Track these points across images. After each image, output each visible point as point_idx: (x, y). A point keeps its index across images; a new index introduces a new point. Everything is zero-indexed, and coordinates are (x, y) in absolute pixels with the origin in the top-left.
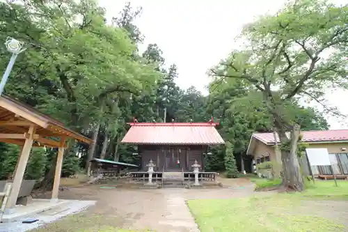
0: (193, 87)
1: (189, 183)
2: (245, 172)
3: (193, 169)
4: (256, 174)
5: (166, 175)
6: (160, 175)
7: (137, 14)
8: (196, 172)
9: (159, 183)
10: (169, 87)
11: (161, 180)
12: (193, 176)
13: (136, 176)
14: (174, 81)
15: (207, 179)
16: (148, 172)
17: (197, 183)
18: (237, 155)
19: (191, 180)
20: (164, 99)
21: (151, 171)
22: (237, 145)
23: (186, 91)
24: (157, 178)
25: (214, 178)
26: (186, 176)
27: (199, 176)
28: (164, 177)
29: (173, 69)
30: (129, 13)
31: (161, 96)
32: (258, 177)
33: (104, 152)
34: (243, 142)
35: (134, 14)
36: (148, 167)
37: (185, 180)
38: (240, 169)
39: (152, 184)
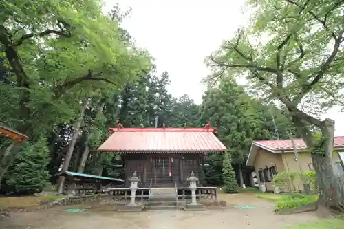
0: (185, 95)
1: (184, 202)
2: (244, 186)
3: (188, 184)
4: (258, 188)
5: (155, 192)
6: (146, 193)
7: (126, 14)
8: (193, 186)
9: (146, 202)
10: (160, 94)
11: (147, 198)
12: (189, 192)
13: (116, 194)
14: (166, 89)
15: (206, 196)
16: (130, 188)
17: (194, 202)
18: (236, 167)
19: (186, 198)
20: (155, 107)
21: (134, 187)
22: (235, 155)
23: (178, 99)
24: (142, 196)
25: (215, 195)
26: (180, 192)
27: (197, 192)
28: (151, 195)
29: (165, 76)
30: (118, 14)
31: (152, 104)
32: (261, 192)
33: (83, 164)
34: (241, 152)
35: (124, 14)
36: (130, 182)
37: (179, 198)
38: (239, 183)
39: (135, 205)
